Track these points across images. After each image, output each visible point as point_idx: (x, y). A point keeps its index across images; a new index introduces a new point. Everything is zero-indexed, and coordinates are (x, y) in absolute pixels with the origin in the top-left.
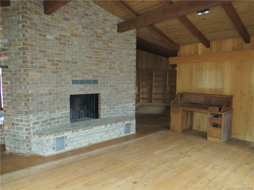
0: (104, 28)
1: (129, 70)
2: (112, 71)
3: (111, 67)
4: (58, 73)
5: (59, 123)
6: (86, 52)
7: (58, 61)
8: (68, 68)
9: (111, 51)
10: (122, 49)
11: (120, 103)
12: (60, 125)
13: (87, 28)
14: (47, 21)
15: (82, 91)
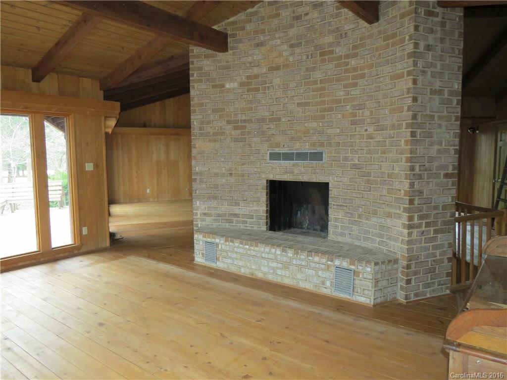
0: (337, 28)
1: (395, 122)
2: (357, 128)
3: (354, 120)
4: (246, 141)
5: (246, 225)
6: (296, 94)
7: (245, 121)
8: (262, 131)
9: (354, 78)
10: (381, 66)
11: (375, 213)
12: (248, 228)
13: (299, 44)
14: (226, 62)
15: (288, 174)
